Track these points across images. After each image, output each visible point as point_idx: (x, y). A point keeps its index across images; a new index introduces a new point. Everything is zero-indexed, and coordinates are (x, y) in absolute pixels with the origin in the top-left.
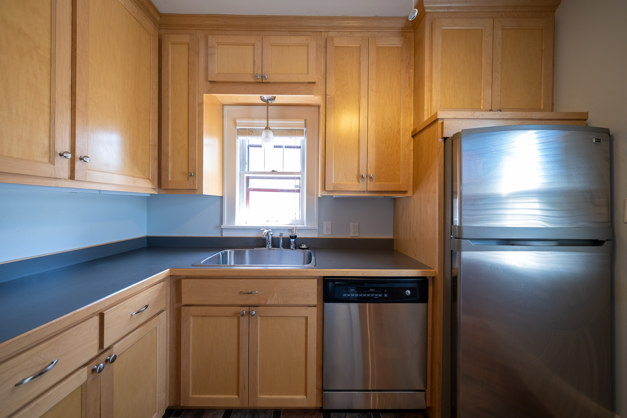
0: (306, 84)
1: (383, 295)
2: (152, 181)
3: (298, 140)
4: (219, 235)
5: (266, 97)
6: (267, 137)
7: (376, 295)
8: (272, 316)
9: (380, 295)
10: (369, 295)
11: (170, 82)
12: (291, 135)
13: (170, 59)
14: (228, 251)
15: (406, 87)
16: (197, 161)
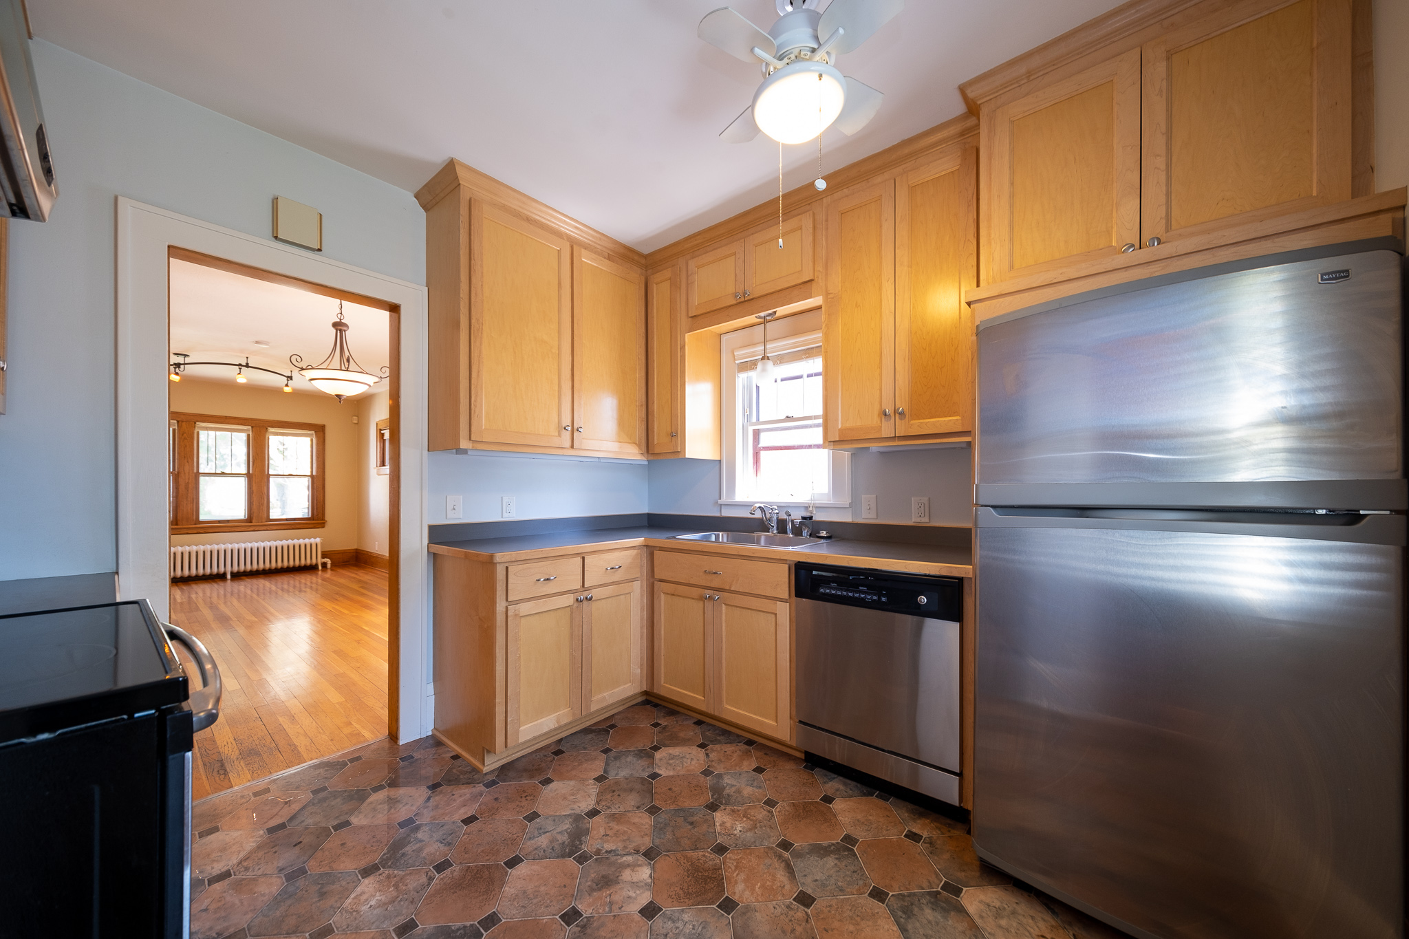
0: (801, 286)
1: (879, 598)
2: (639, 446)
3: (817, 364)
4: (718, 515)
5: (762, 314)
6: (764, 370)
7: (869, 597)
8: (736, 607)
9: (875, 598)
10: (857, 595)
11: (655, 330)
12: (807, 357)
13: (655, 302)
14: (721, 534)
15: (969, 240)
16: (679, 417)
